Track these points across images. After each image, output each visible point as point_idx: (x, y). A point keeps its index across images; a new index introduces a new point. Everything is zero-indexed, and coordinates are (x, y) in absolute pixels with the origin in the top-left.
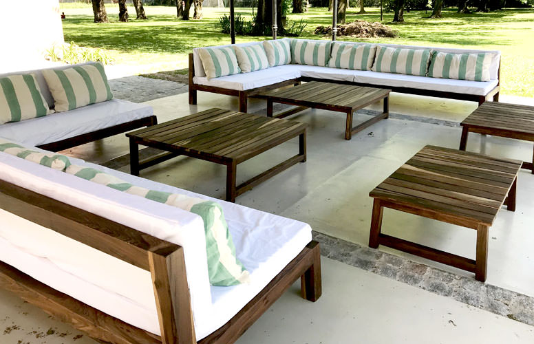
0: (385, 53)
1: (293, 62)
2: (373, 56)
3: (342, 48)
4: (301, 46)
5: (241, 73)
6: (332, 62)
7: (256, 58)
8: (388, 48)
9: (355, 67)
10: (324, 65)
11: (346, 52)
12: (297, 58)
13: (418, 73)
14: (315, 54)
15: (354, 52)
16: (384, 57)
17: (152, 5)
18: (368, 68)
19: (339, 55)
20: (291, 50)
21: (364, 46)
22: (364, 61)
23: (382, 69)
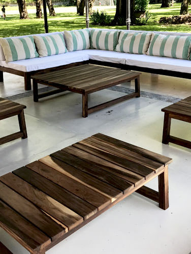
0: (157, 39)
1: (91, 48)
2: (148, 42)
3: (126, 36)
4: (97, 34)
5: (39, 57)
6: (118, 47)
7: (53, 45)
8: (160, 35)
9: (134, 51)
10: (113, 49)
11: (128, 39)
12: (94, 45)
13: (181, 57)
14: (106, 41)
15: (133, 39)
16: (155, 43)
17: (67, 6)
18: (143, 52)
19: (123, 41)
20: (90, 38)
21: (142, 34)
22: (141, 47)
23: (154, 53)
